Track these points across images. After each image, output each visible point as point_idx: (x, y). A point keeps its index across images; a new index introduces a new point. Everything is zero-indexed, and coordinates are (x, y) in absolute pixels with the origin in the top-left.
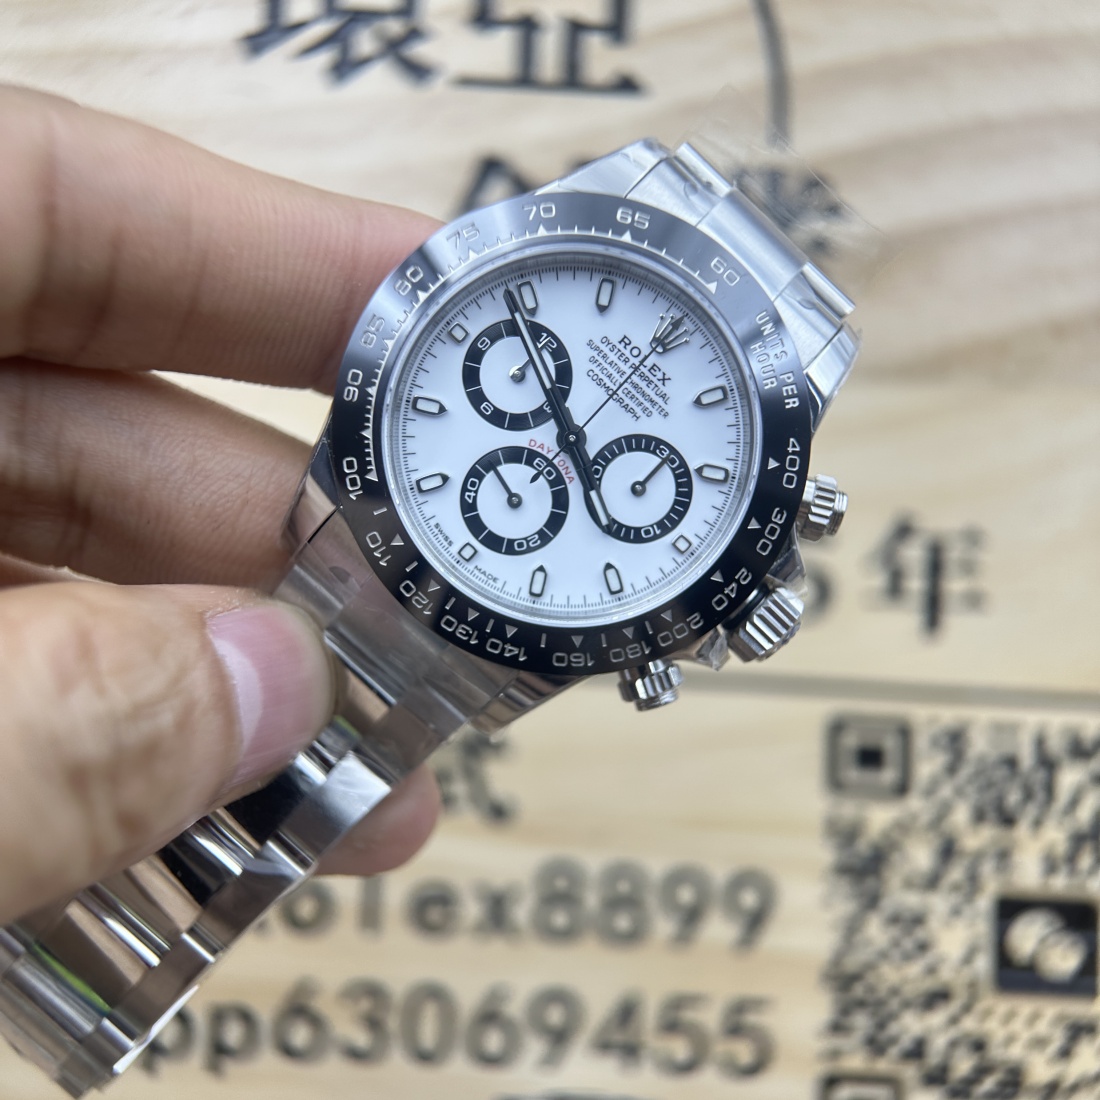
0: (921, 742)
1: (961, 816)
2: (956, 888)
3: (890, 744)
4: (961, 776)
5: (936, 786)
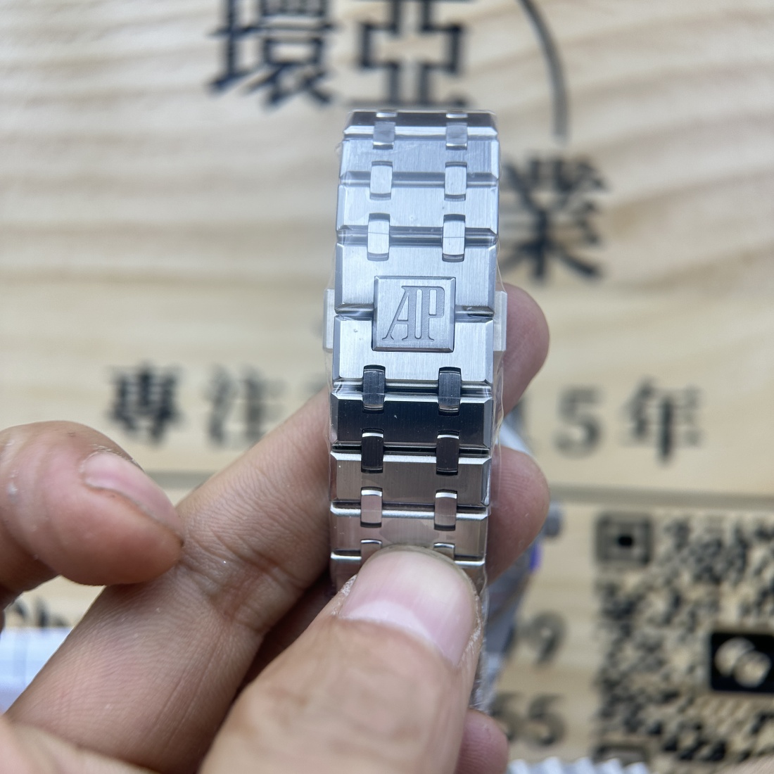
0: (659, 529)
1: (686, 578)
2: (682, 624)
3: (637, 534)
4: (685, 552)
5: (668, 559)
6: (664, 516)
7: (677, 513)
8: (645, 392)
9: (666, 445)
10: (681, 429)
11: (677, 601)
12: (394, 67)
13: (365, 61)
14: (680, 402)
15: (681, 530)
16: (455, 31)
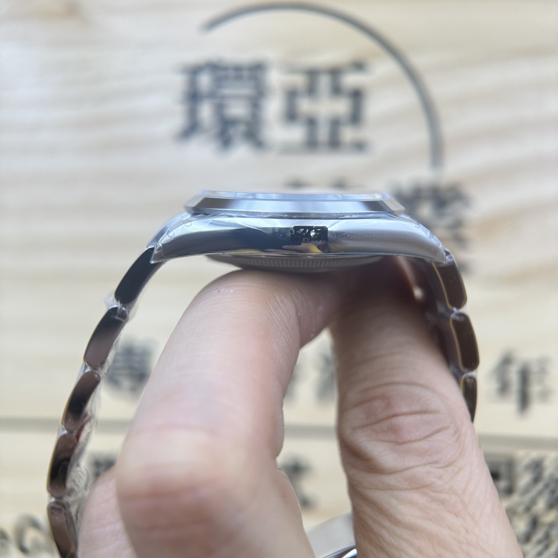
0: (520, 468)
1: (541, 505)
2: (539, 542)
3: (503, 470)
4: (540, 486)
5: (527, 490)
6: (525, 456)
7: (534, 454)
8: (506, 361)
9: (524, 401)
10: (535, 389)
11: (535, 523)
12: (311, 122)
13: (291, 116)
14: (535, 368)
15: (537, 467)
16: (357, 96)
